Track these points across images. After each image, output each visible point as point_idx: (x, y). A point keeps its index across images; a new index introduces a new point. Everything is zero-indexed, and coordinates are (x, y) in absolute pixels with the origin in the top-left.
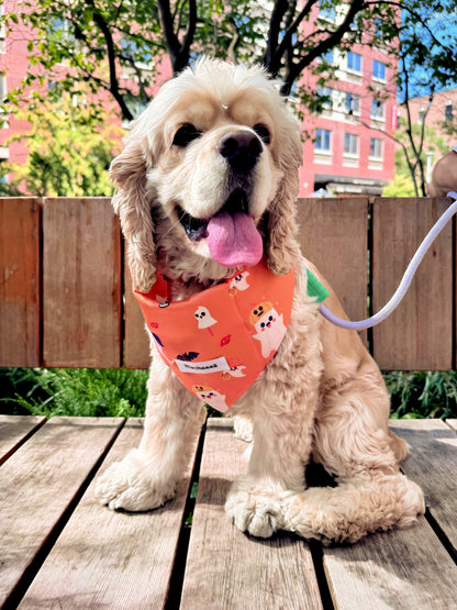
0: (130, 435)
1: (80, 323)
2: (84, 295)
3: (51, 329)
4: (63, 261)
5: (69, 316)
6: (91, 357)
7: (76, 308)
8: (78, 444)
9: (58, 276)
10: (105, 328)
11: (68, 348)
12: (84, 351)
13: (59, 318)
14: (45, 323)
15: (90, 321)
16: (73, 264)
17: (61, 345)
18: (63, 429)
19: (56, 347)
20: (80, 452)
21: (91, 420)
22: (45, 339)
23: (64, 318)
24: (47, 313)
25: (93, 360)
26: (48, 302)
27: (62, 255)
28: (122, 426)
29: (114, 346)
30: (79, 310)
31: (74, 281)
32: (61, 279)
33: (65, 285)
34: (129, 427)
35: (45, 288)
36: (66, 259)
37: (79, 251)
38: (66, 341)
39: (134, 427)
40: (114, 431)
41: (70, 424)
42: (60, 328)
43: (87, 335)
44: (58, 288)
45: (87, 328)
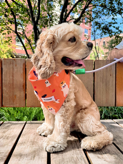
0: (28, 125)
1: (13, 94)
2: (14, 86)
3: (5, 96)
4: (8, 77)
5: (10, 92)
6: (17, 104)
7: (12, 90)
8: (14, 128)
9: (7, 81)
10: (21, 96)
11: (10, 101)
12: (15, 102)
13: (7, 93)
14: (3, 94)
15: (16, 94)
16: (11, 77)
17: (8, 101)
18: (9, 124)
19: (6, 101)
20: (15, 130)
21: (17, 122)
22: (3, 99)
23: (9, 93)
24: (4, 92)
25: (17, 105)
26: (4, 88)
27: (8, 75)
28: (26, 123)
29: (23, 101)
30: (13, 91)
31: (12, 82)
32: (8, 82)
33: (9, 84)
34: (28, 123)
35: (3, 84)
36: (9, 76)
37: (13, 74)
38: (9, 99)
39: (29, 123)
40: (24, 124)
41: (11, 123)
42: (7, 96)
43: (15, 98)
44: (7, 85)
45: (15, 96)
